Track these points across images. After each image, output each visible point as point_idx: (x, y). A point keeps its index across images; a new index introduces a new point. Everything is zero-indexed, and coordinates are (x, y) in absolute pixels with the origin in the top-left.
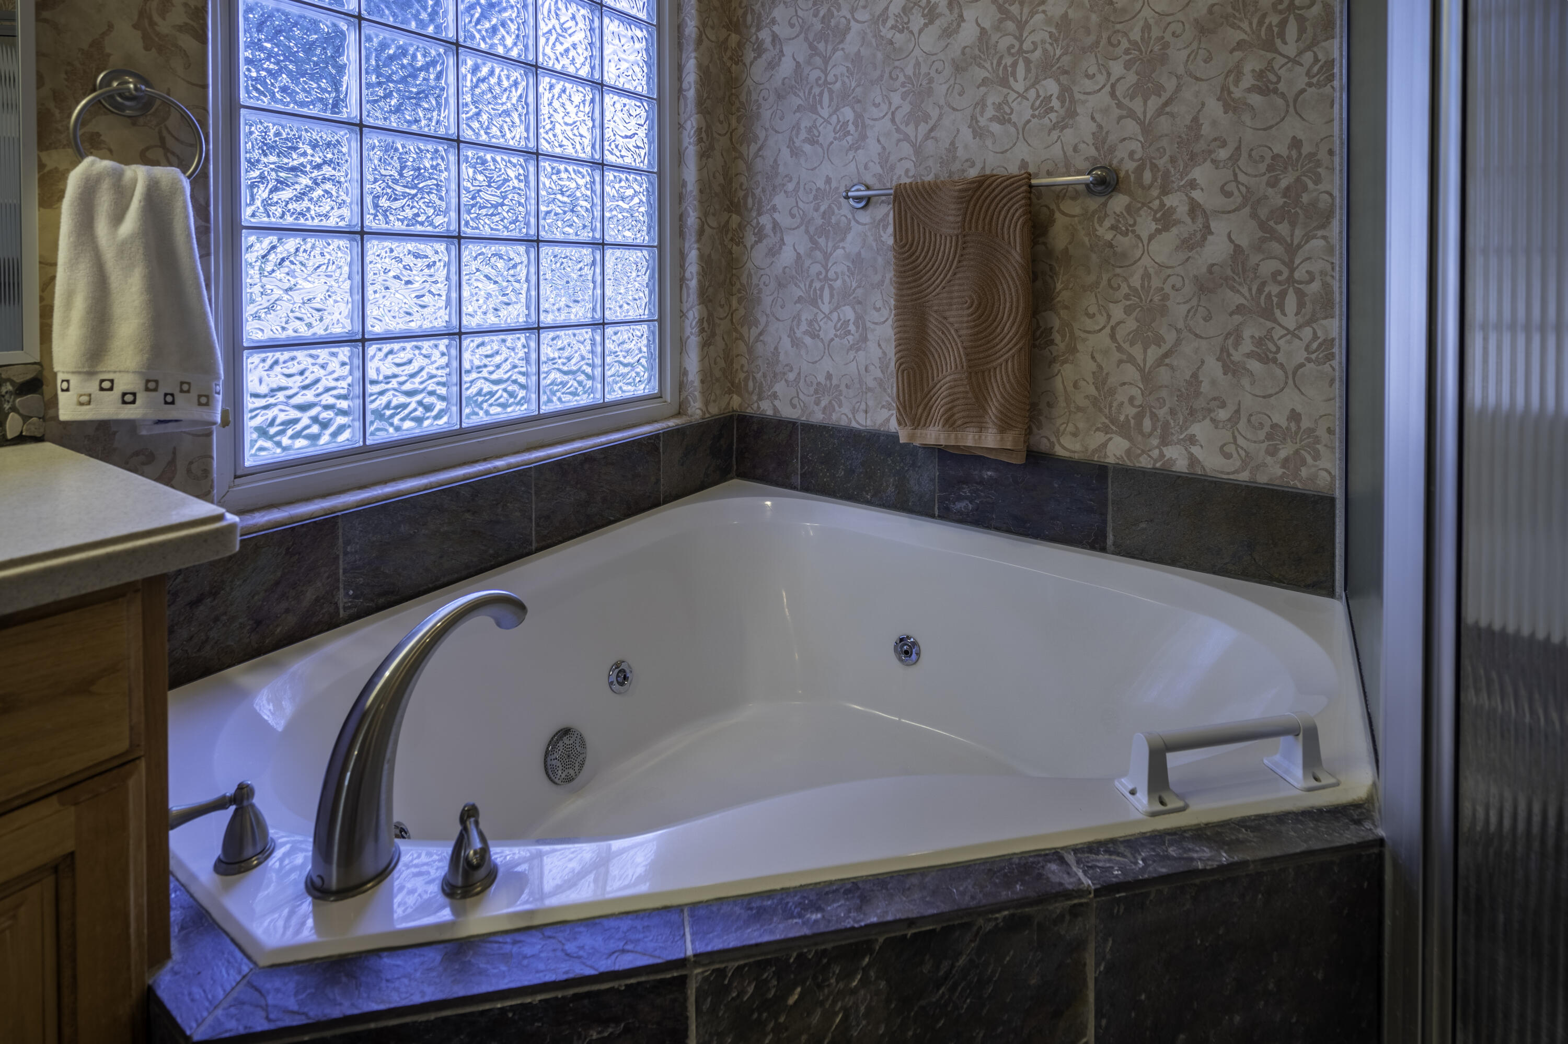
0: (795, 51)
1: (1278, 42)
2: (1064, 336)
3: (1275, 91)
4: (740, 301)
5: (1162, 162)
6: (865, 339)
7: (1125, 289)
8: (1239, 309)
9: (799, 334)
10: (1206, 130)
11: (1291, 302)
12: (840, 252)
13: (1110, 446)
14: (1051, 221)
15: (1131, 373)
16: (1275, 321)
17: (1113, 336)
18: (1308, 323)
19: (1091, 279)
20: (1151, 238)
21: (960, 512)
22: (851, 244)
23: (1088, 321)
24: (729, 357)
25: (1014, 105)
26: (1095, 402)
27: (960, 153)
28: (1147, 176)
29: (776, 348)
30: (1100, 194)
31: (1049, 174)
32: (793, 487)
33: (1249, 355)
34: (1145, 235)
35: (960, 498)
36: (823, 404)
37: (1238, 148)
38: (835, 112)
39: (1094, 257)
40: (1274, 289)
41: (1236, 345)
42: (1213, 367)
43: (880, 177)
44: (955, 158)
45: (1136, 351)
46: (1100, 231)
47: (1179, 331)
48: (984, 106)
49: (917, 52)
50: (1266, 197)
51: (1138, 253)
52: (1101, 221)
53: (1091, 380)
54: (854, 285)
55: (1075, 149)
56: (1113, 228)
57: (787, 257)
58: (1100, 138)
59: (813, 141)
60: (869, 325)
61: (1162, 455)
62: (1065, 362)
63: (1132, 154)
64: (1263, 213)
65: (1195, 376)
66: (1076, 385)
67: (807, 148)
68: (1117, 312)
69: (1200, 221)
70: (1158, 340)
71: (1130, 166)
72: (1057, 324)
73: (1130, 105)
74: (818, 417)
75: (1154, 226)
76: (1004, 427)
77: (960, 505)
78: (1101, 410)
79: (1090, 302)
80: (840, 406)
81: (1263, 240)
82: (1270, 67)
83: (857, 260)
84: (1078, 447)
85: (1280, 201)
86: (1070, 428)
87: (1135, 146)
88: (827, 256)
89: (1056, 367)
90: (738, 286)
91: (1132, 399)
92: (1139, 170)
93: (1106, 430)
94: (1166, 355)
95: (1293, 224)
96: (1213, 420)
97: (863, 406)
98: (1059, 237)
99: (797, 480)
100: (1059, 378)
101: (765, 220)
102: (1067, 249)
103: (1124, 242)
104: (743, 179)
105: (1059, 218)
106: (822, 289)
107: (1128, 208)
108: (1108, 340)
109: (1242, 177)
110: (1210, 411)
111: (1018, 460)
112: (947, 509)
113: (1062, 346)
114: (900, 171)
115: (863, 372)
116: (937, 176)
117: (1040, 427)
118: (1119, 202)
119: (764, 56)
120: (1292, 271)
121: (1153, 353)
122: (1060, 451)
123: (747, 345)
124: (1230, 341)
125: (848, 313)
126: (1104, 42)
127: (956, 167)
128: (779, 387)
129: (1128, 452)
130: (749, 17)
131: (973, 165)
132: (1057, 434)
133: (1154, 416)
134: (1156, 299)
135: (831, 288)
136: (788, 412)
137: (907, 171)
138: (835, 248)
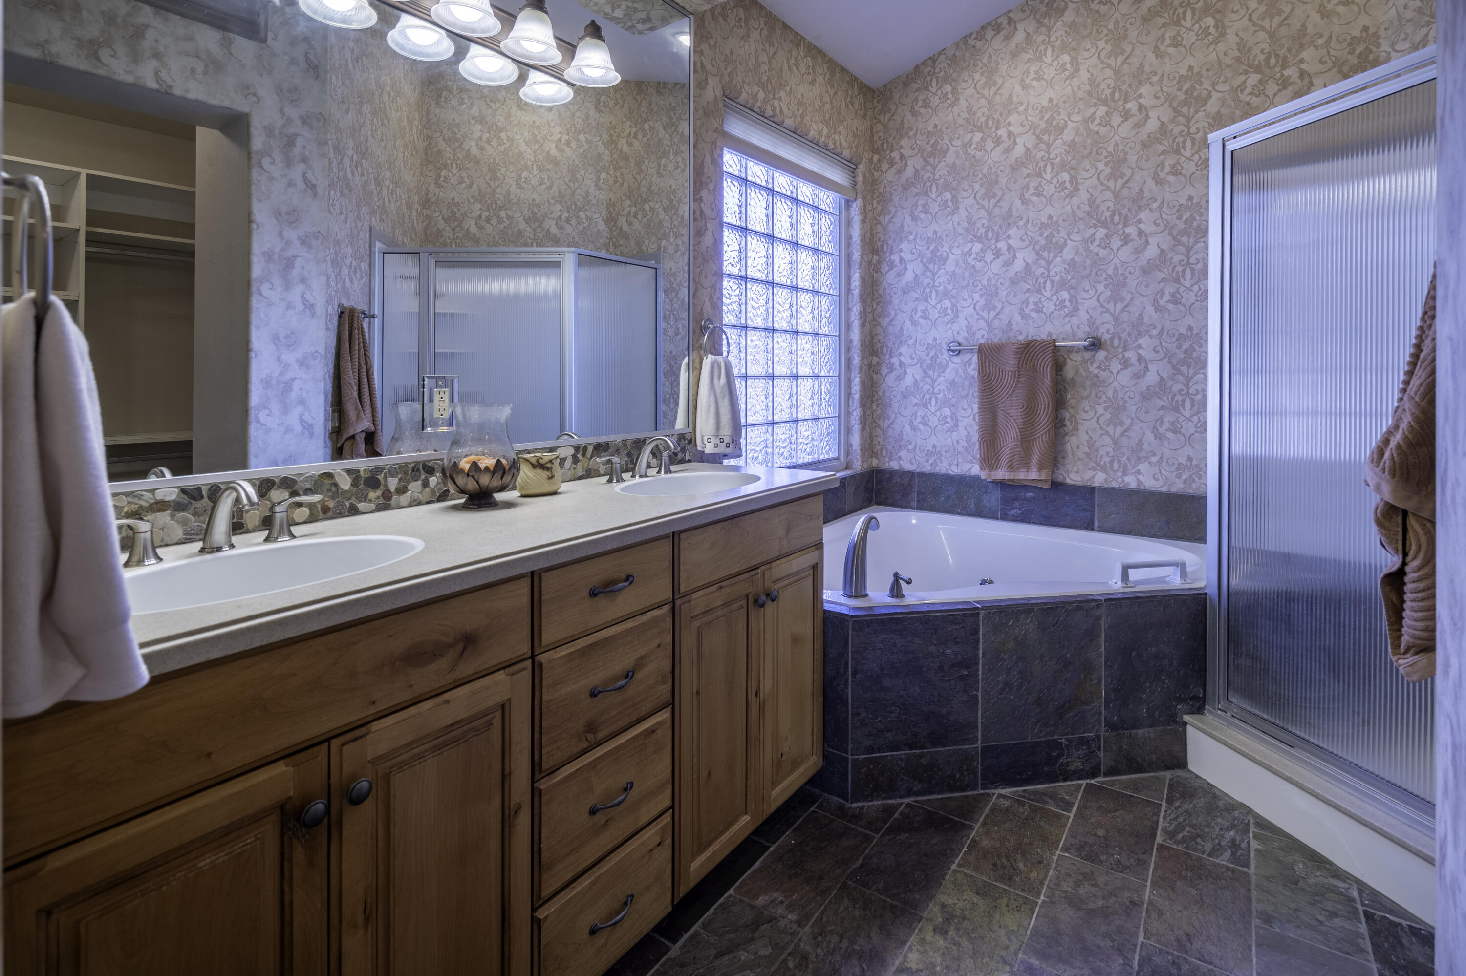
0: (913, 268)
1: (1182, 279)
2: (1071, 422)
3: (1180, 303)
4: (878, 405)
5: (1123, 335)
6: (957, 426)
7: (1104, 398)
8: (1162, 408)
9: (915, 423)
10: (1146, 320)
11: (1188, 404)
12: (942, 378)
13: (1096, 478)
14: (1065, 363)
15: (1107, 440)
16: (1180, 413)
17: (1098, 422)
18: (1196, 414)
19: (1086, 393)
20: (1118, 372)
21: (1013, 516)
22: (949, 374)
23: (1085, 414)
24: (871, 437)
25: (1045, 303)
26: (1088, 455)
27: (1014, 327)
28: (1116, 342)
29: (901, 432)
30: (1091, 350)
31: (1064, 340)
32: (912, 508)
33: (1167, 430)
34: (1115, 371)
35: (1013, 508)
36: (931, 461)
37: (1162, 330)
38: (939, 302)
39: (1088, 382)
40: (1180, 398)
41: (1161, 425)
42: (1149, 436)
43: (967, 339)
44: (1011, 330)
45: (1110, 429)
46: (1091, 369)
47: (1132, 419)
48: (1028, 303)
49: (989, 273)
50: (1176, 354)
51: (1111, 380)
52: (1092, 363)
53: (1086, 444)
54: (951, 396)
55: (1078, 327)
56: (1098, 367)
57: (908, 381)
58: (1091, 322)
59: (925, 318)
60: (959, 418)
61: (1123, 481)
62: (1072, 435)
63: (1108, 331)
64: (1174, 361)
65: (1140, 441)
66: (1078, 447)
67: (922, 321)
68: (1100, 410)
69: (1143, 364)
70: (1122, 423)
71: (1106, 337)
72: (1067, 416)
73: (1108, 306)
74: (927, 469)
75: (1119, 367)
76: (1040, 469)
77: (1013, 512)
78: (1091, 459)
79: (1086, 405)
80: (941, 462)
81: (1174, 374)
82: (1178, 291)
83: (952, 384)
84: (1079, 479)
85: (1182, 356)
86: (1075, 469)
87: (1110, 327)
88: (934, 381)
89: (1067, 438)
90: (876, 397)
91: (1108, 453)
92: (1112, 339)
93: (1094, 469)
94: (1126, 431)
95: (1189, 367)
96: (1149, 462)
97: (955, 462)
98: (1069, 371)
99: (914, 504)
100: (1068, 444)
101: (895, 360)
102: (1073, 378)
103: (1103, 375)
104: (880, 337)
105: (1070, 363)
106: (931, 398)
107: (1106, 358)
108: (1095, 424)
109: (1164, 344)
110: (1148, 458)
111: (1047, 485)
112: (1006, 514)
113: (1070, 427)
114: (978, 335)
115: (955, 443)
116: (1000, 339)
117: (1058, 469)
118: (1101, 355)
119: (895, 269)
120: (1188, 389)
121: (1119, 430)
122: (1069, 481)
123: (882, 430)
124: (1158, 423)
125: (947, 412)
126: (1094, 274)
127: (1011, 334)
128: (903, 453)
129: (1106, 480)
130: (885, 247)
131: (1021, 333)
132: (1068, 472)
133: (1119, 461)
134: (1121, 403)
135: (936, 398)
136: (908, 467)
137: (983, 336)
138: (939, 376)
